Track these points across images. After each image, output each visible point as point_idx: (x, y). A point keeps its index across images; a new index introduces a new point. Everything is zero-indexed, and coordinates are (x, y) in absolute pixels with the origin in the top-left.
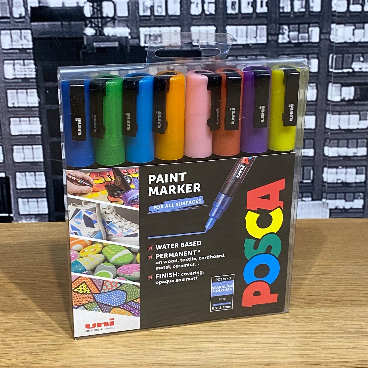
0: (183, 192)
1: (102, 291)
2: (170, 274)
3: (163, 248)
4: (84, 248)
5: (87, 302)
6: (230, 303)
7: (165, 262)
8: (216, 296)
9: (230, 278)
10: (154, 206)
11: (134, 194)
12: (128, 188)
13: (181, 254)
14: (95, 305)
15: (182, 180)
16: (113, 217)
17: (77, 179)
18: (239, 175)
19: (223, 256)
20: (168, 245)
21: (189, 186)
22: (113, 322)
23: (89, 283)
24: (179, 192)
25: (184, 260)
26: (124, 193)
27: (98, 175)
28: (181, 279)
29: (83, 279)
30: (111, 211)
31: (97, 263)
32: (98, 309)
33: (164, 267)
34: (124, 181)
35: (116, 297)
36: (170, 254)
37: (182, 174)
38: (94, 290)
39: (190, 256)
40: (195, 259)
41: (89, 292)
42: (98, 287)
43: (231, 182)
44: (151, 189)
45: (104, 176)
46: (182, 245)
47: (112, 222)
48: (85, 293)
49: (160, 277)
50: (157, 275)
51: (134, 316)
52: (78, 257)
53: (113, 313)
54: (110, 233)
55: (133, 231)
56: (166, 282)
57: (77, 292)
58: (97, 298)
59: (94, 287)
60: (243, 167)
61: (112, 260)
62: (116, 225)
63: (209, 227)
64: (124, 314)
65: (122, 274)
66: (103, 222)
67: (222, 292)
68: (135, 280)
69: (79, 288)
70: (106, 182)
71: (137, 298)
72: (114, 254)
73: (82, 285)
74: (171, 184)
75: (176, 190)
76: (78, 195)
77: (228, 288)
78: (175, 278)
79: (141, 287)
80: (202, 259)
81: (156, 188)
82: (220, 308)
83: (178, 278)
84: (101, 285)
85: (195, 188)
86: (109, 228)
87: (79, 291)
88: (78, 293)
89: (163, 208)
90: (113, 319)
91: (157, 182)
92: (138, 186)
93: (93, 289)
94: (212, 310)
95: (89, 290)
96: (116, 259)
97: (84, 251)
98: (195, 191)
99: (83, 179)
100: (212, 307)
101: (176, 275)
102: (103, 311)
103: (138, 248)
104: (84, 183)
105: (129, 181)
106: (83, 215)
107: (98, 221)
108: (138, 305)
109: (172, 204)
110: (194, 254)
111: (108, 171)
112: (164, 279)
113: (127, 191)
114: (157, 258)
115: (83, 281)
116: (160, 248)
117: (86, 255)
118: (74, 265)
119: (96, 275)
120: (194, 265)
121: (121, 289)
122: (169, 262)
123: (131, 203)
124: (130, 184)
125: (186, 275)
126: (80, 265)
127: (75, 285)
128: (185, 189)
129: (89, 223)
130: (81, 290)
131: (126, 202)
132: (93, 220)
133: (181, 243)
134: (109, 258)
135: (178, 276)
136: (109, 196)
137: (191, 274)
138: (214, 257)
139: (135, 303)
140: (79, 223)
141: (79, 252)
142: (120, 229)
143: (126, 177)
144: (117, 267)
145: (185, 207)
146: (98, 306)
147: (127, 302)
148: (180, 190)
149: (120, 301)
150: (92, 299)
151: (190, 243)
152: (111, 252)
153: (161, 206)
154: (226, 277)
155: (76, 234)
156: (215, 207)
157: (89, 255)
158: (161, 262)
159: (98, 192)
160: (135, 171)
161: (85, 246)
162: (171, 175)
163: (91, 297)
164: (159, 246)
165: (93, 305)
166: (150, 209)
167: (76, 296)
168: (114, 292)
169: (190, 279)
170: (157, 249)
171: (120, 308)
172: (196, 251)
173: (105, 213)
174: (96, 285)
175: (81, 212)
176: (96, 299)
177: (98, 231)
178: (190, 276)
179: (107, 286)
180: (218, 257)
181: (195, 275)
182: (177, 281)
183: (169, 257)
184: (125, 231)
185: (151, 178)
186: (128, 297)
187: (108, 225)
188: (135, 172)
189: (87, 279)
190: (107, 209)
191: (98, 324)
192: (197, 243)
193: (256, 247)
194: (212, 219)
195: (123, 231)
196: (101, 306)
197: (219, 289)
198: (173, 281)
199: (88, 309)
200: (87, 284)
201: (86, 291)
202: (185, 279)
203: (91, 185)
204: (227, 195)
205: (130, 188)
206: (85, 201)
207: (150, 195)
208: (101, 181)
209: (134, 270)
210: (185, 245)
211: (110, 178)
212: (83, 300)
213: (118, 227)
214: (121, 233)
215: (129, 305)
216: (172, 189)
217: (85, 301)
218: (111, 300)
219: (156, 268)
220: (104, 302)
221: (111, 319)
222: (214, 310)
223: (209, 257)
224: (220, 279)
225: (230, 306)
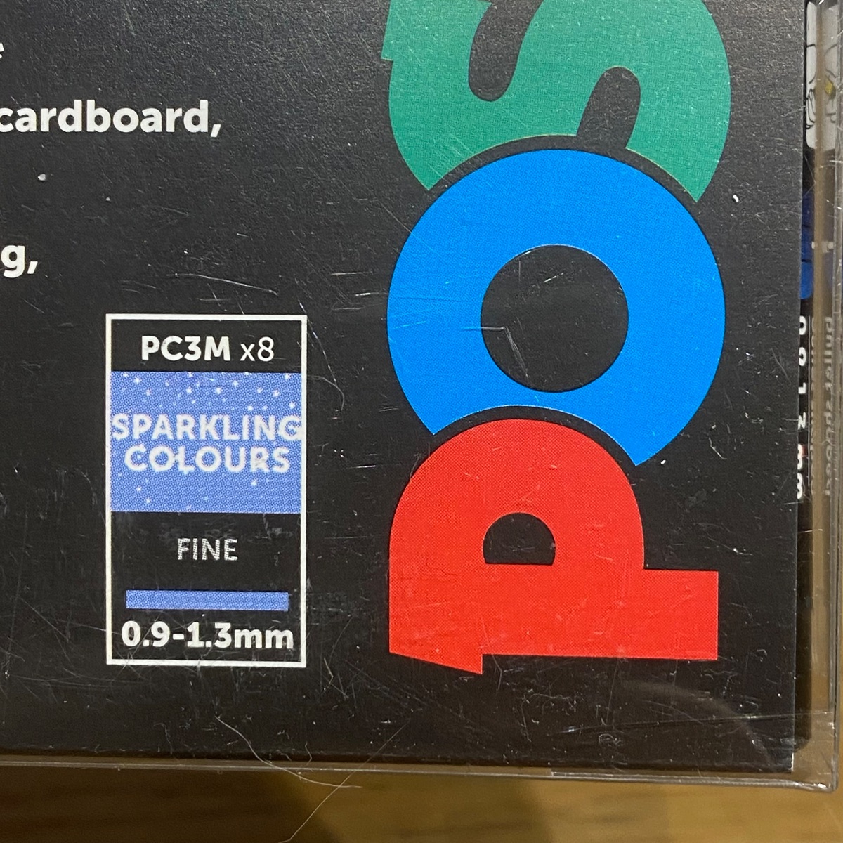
6: (277, 602)
9: (267, 348)
19: (199, 120)
77: (251, 443)
82: (195, 643)
94: (120, 650)
100: (122, 614)
138: (125, 120)
180: (153, 121)
197: (174, 445)
222: (141, 652)
223: (76, 112)
224: (184, 348)
225: (280, 637)
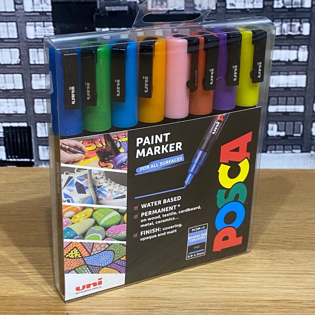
0: (167, 151)
1: (92, 254)
2: (153, 230)
3: (147, 207)
4: (75, 214)
5: (78, 266)
6: (203, 250)
7: (149, 219)
8: (192, 245)
9: (204, 227)
10: (141, 168)
11: (123, 158)
12: (118, 153)
13: (163, 210)
14: (85, 267)
15: (166, 140)
16: (103, 181)
17: (71, 148)
18: (214, 132)
19: (199, 207)
20: (152, 203)
21: (172, 146)
22: (101, 281)
23: (80, 247)
24: (163, 152)
25: (165, 216)
26: (114, 157)
27: (91, 142)
28: (162, 234)
29: (75, 244)
30: (101, 176)
31: (88, 228)
32: (88, 272)
33: (148, 224)
34: (114, 146)
35: (104, 258)
36: (153, 211)
37: (166, 135)
38: (85, 254)
39: (171, 211)
40: (175, 213)
41: (80, 256)
42: (88, 250)
43: (208, 138)
44: (138, 151)
45: (96, 142)
46: (165, 201)
47: (103, 186)
48: (76, 257)
49: (144, 234)
50: (141, 232)
51: (120, 273)
52: (70, 224)
53: (101, 273)
54: (100, 197)
55: (121, 193)
56: (149, 238)
57: (68, 257)
58: (87, 260)
59: (85, 250)
60: (219, 123)
61: (101, 223)
62: (106, 189)
63: (188, 182)
64: (112, 273)
65: (110, 235)
66: (94, 187)
67: (197, 241)
68: (122, 239)
69: (71, 254)
70: (98, 148)
71: (123, 256)
72: (104, 217)
73: (74, 250)
74: (157, 145)
75: (161, 151)
76: (71, 163)
77: (201, 237)
78: (157, 233)
79: (127, 246)
80: (181, 212)
81: (143, 150)
82: (195, 256)
83: (160, 233)
84: (91, 248)
85: (177, 147)
86: (99, 193)
87: (70, 257)
88: (70, 258)
89: (149, 168)
90: (101, 279)
91: (144, 144)
92: (127, 149)
93: (83, 253)
95: (79, 254)
96: (105, 221)
97: (76, 217)
98: (177, 150)
99: (76, 147)
100: (188, 255)
101: (158, 230)
102: (92, 273)
103: (126, 208)
104: (77, 150)
105: (118, 145)
106: (75, 182)
107: (89, 187)
108: (124, 262)
109: (157, 164)
110: (175, 209)
111: (100, 137)
112: (148, 235)
113: (116, 155)
114: (142, 216)
115: (74, 246)
116: (145, 207)
117: (78, 220)
118: (66, 231)
119: (87, 239)
120: (174, 219)
121: (109, 249)
122: (152, 219)
123: (120, 166)
124: (120, 148)
125: (167, 229)
126: (71, 231)
127: (67, 251)
128: (168, 148)
129: (81, 189)
130: (72, 255)
131: (115, 166)
132: (84, 186)
133: (164, 200)
134: (98, 222)
135: (160, 230)
136: (100, 161)
137: (171, 227)
138: (192, 209)
139: (121, 261)
140: (71, 191)
141: (71, 219)
142: (109, 192)
143: (116, 142)
144: (106, 228)
145: (168, 165)
146: (88, 269)
147: (114, 261)
148: (164, 150)
149: (108, 261)
150: (83, 262)
151: (171, 199)
152: (101, 215)
153: (147, 166)
154: (201, 227)
155: (69, 201)
156: (194, 163)
157: (80, 220)
158: (146, 219)
159: (90, 159)
160: (125, 135)
161: (77, 212)
162: (157, 137)
163: (82, 260)
164: (144, 204)
165: (83, 267)
166: (137, 171)
167: (68, 261)
168: (103, 253)
169: (170, 232)
170: (143, 207)
171: (108, 267)
172: (176, 205)
173: (96, 178)
174: (87, 248)
175: (74, 179)
176: (86, 262)
177: (89, 197)
178: (170, 230)
179: (96, 248)
180: (195, 209)
181: (174, 229)
182: (159, 235)
183: (153, 214)
184: (114, 194)
185: (139, 141)
186: (115, 256)
187: (99, 189)
188: (124, 137)
189: (78, 244)
190: (98, 174)
191: (87, 285)
192: (177, 198)
193: (226, 196)
194: (190, 175)
195: (113, 194)
196: (91, 268)
197: (194, 239)
198: (155, 236)
199: (79, 273)
200: (78, 248)
201: (77, 255)
202: (166, 233)
203: (84, 152)
204: (204, 151)
205: (120, 152)
206: (78, 168)
207: (137, 157)
208: (93, 147)
209: (121, 230)
210: (167, 201)
211: (101, 143)
212: (74, 264)
213: (108, 191)
214: (110, 196)
215: (115, 264)
216: (157, 150)
217: (76, 265)
218: (100, 261)
219: (141, 226)
220: (93, 263)
221: (99, 279)
222: (189, 258)
223: (187, 210)
224: (196, 229)
225: (203, 253)
